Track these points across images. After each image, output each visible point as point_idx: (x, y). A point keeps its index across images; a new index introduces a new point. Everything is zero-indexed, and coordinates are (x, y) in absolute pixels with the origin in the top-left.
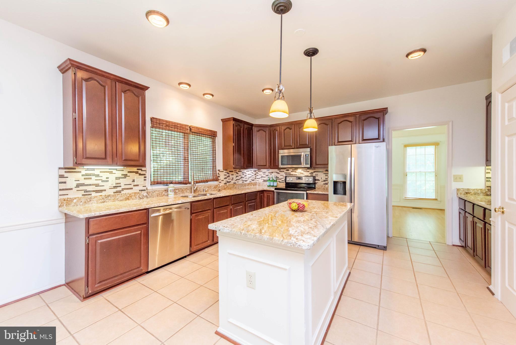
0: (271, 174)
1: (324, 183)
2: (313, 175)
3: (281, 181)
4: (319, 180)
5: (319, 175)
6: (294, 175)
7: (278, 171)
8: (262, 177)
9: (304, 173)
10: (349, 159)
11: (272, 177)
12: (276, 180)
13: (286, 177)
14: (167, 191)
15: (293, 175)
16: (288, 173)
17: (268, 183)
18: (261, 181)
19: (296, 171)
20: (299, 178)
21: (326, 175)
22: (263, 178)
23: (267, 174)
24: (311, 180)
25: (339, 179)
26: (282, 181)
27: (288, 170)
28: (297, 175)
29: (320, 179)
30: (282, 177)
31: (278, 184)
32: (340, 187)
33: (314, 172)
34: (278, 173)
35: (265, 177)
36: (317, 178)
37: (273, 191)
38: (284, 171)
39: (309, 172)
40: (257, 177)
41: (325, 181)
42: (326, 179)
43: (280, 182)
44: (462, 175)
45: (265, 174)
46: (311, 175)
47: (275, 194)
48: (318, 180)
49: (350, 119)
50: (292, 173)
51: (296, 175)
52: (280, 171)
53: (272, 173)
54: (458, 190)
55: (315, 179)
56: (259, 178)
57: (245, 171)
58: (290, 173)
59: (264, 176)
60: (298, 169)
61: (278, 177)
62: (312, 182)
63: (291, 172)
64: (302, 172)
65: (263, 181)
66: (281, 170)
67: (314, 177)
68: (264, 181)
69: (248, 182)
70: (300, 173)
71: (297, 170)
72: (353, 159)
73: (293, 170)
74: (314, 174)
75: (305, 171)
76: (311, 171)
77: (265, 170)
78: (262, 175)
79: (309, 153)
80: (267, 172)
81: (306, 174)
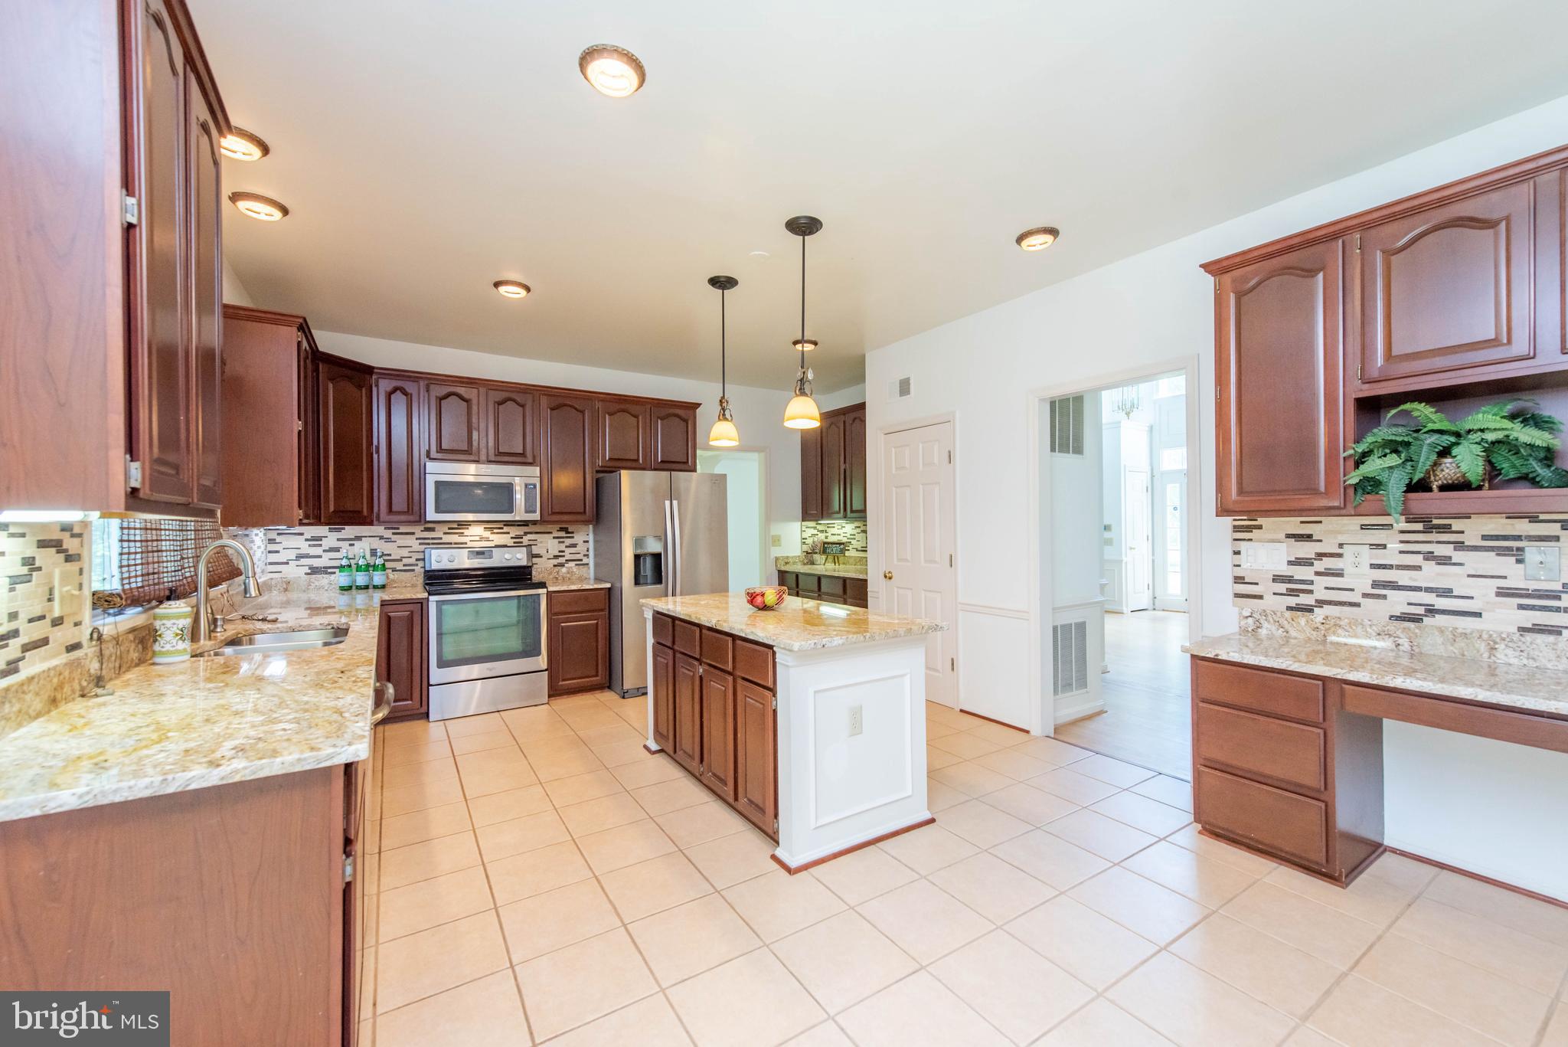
0: (351, 545)
1: (556, 562)
2: (521, 542)
3: (399, 566)
4: (541, 557)
5: (541, 542)
6: (456, 544)
7: (388, 534)
8: (299, 557)
9: (492, 537)
11: (362, 554)
12: (384, 565)
13: (425, 551)
15: (451, 544)
16: (433, 539)
17: (342, 579)
18: (296, 572)
19: (463, 533)
20: (481, 553)
21: (560, 542)
22: (304, 561)
23: (326, 543)
24: (517, 558)
26: (404, 565)
27: (432, 530)
28: (469, 543)
29: (542, 552)
30: (405, 552)
31: (391, 576)
33: (526, 534)
34: (388, 540)
35: (320, 557)
36: (535, 550)
38: (413, 533)
39: (508, 533)
40: (273, 558)
41: (556, 557)
42: (560, 551)
43: (394, 570)
44: (780, 536)
45: (321, 545)
46: (515, 543)
48: (538, 556)
50: (447, 539)
51: (462, 544)
52: (394, 534)
53: (358, 538)
54: (777, 559)
55: (532, 556)
56: (287, 563)
58: (441, 538)
59: (318, 551)
60: (470, 525)
61: (390, 555)
62: (522, 563)
63: (445, 533)
64: (487, 534)
65: (307, 574)
66: (398, 529)
67: (528, 549)
68: (314, 571)
70: (477, 538)
71: (468, 528)
72: (675, 503)
73: (449, 529)
74: (525, 540)
75: (495, 531)
76: (515, 531)
77: (321, 530)
78: (305, 547)
79: (537, 482)
80: (330, 537)
81: (498, 539)
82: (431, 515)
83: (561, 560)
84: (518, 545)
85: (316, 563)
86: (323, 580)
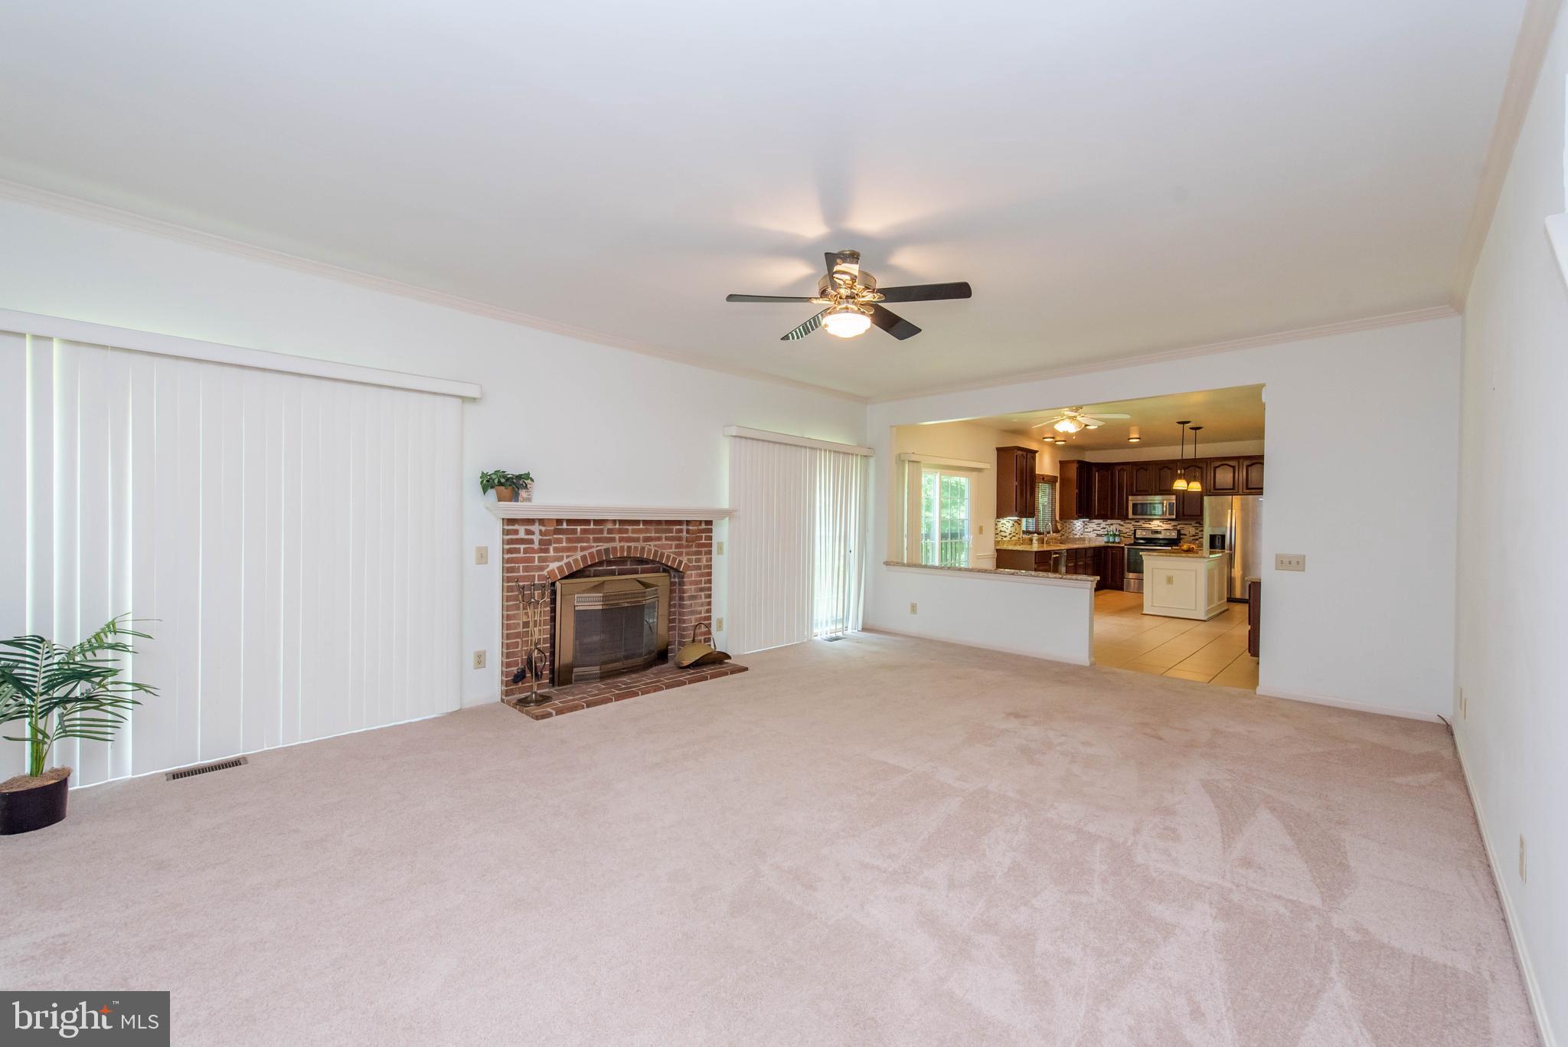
0: (1110, 527)
1: (1193, 538)
2: (1176, 528)
3: (1127, 535)
5: (1189, 529)
6: (1148, 528)
7: (1122, 523)
8: (1093, 530)
9: (1163, 525)
10: (1230, 511)
11: (1111, 530)
12: (1119, 535)
13: (1135, 530)
14: (1031, 540)
15: (1146, 528)
16: (1138, 526)
17: (1105, 539)
18: (1093, 535)
19: (1150, 524)
20: (1157, 532)
21: (1199, 528)
22: (1095, 532)
23: (1102, 526)
24: (1174, 535)
25: (1218, 532)
26: (1129, 535)
27: (1138, 522)
28: (1153, 528)
29: (1187, 533)
30: (1128, 530)
31: (1122, 539)
32: (1218, 543)
33: (1180, 526)
34: (1122, 526)
36: (1182, 532)
37: (1123, 548)
38: (1131, 523)
39: (1170, 524)
40: (1086, 530)
41: (1197, 534)
42: (1199, 532)
43: (1123, 537)
45: (1100, 526)
47: (1126, 550)
48: (1185, 535)
49: (1232, 463)
50: (1144, 526)
51: (1150, 528)
52: (1126, 523)
53: (1112, 524)
55: (1179, 533)
56: (1090, 532)
57: (1075, 522)
58: (1141, 526)
59: (1099, 529)
61: (1123, 531)
62: (1176, 537)
63: (1143, 524)
64: (1161, 524)
65: (1096, 536)
66: (1128, 521)
67: (1179, 531)
68: (1098, 535)
69: (1077, 536)
70: (1157, 526)
71: (1152, 522)
72: (1234, 511)
73: (1145, 521)
74: (1178, 527)
75: (1166, 524)
76: (1173, 523)
77: (1100, 521)
78: (1095, 527)
79: (1175, 502)
80: (1103, 524)
81: (1165, 526)
82: (1131, 516)
83: (1196, 537)
84: (1174, 529)
85: (1099, 532)
86: (1100, 539)
